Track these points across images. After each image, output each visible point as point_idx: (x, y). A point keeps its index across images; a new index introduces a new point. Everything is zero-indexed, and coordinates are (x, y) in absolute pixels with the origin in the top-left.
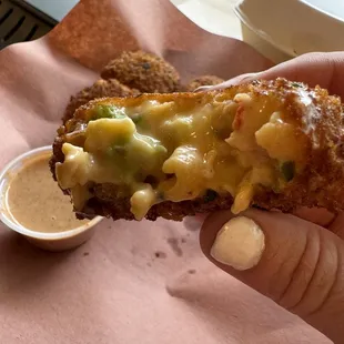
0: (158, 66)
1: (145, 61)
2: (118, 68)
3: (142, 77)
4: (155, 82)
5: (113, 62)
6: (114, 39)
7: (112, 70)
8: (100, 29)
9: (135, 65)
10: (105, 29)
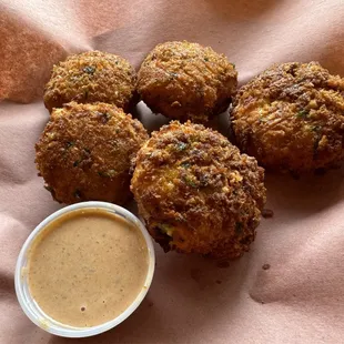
0: (102, 63)
1: (85, 65)
2: (62, 89)
3: (94, 85)
4: (110, 84)
5: (51, 83)
6: (35, 56)
7: (56, 93)
8: (13, 53)
9: (77, 75)
10: (19, 50)
